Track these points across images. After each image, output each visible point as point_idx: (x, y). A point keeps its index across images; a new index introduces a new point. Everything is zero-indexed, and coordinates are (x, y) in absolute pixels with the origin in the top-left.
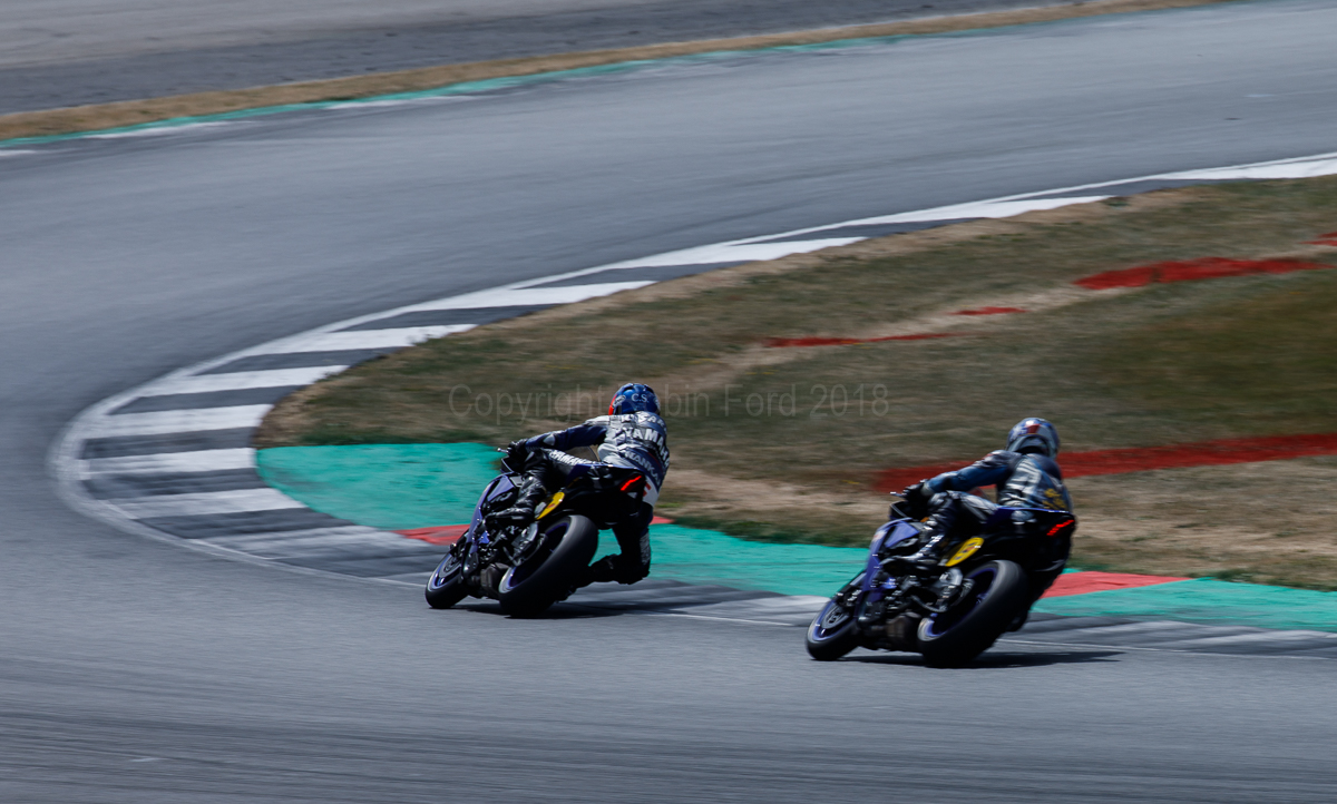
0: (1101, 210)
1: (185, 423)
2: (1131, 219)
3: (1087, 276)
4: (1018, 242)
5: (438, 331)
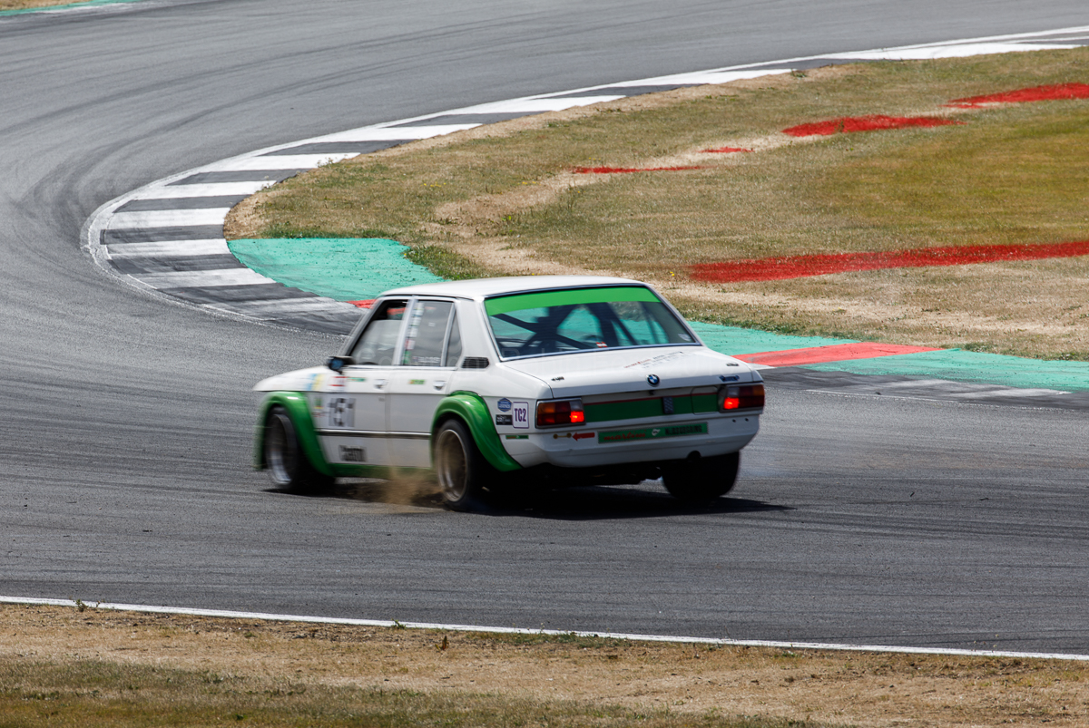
0: (789, 79)
1: (170, 220)
2: (812, 86)
3: (790, 126)
4: (734, 100)
5: (337, 157)
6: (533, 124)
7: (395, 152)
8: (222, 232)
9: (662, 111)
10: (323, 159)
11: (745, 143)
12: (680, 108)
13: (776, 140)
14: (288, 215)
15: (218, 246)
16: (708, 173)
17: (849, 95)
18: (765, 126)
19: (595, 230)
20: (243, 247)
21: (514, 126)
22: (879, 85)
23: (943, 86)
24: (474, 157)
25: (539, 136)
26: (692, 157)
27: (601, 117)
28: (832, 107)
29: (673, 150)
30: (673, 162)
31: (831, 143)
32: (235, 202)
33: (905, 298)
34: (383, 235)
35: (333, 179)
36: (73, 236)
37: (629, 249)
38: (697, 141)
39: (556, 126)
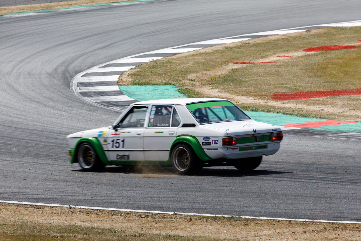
0: (305, 33)
1: (100, 79)
2: (313, 35)
3: (306, 49)
4: (287, 40)
5: (155, 59)
6: (220, 48)
7: (174, 57)
8: (117, 83)
9: (263, 44)
10: (151, 59)
11: (290, 54)
12: (269, 42)
13: (301, 53)
14: (139, 78)
15: (116, 88)
16: (278, 64)
17: (325, 38)
18: (297, 48)
19: (241, 83)
20: (124, 88)
21: (214, 48)
22: (335, 35)
23: (356, 35)
24: (201, 59)
25: (222, 52)
26: (273, 59)
27: (243, 45)
28: (319, 42)
29: (267, 56)
30: (267, 60)
31: (319, 54)
32: (121, 73)
33: (343, 106)
34: (170, 84)
35: (154, 65)
36: (68, 84)
37: (252, 89)
38: (274, 54)
39: (228, 49)
